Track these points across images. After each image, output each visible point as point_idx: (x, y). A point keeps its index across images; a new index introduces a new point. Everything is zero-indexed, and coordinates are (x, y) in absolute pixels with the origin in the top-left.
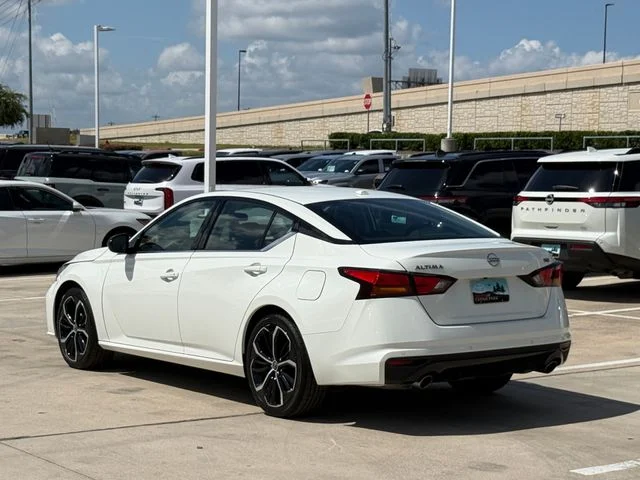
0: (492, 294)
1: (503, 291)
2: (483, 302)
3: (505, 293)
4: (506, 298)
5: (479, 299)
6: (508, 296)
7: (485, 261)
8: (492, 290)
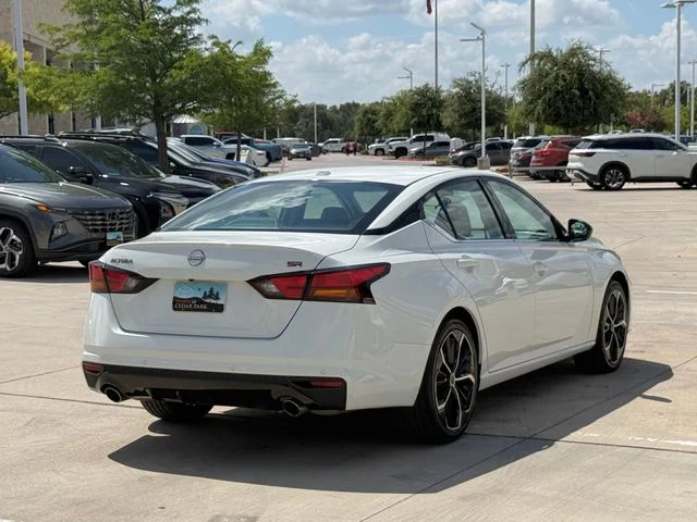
0: (200, 301)
1: (217, 298)
2: (186, 310)
3: (219, 302)
4: (219, 309)
5: (179, 304)
6: (222, 305)
7: (184, 259)
8: (200, 296)
